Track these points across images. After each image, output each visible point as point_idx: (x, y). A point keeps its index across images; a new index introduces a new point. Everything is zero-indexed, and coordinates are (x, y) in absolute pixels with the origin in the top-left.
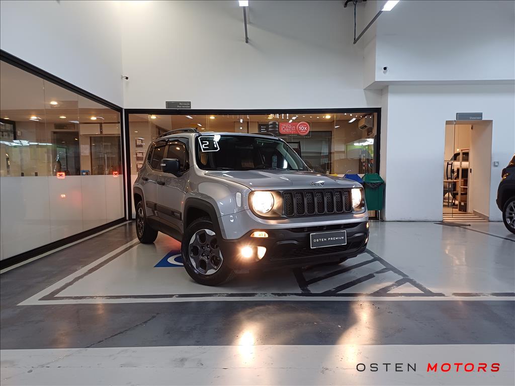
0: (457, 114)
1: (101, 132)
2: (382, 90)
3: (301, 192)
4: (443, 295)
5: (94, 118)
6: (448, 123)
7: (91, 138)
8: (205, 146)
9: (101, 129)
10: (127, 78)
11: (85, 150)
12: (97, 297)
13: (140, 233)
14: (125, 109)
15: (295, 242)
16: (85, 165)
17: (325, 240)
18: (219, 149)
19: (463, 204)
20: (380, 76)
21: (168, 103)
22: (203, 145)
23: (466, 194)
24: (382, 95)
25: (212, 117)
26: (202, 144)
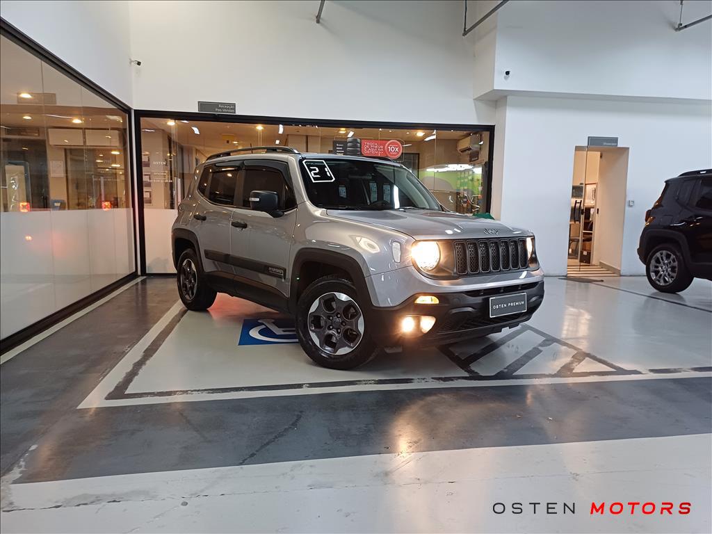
0: (589, 137)
1: (85, 142)
2: (496, 101)
3: (475, 243)
4: (640, 373)
5: (77, 121)
6: (578, 149)
7: (65, 150)
8: (315, 174)
9: (85, 138)
10: (139, 63)
11: (56, 169)
12: (192, 391)
13: (187, 297)
14: (135, 110)
15: (470, 309)
16: (57, 192)
17: (505, 305)
18: (334, 179)
19: (585, 253)
20: (500, 84)
21: (201, 105)
22: (312, 172)
23: (590, 240)
24: (496, 108)
25: (260, 127)
26: (311, 170)
